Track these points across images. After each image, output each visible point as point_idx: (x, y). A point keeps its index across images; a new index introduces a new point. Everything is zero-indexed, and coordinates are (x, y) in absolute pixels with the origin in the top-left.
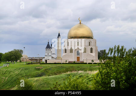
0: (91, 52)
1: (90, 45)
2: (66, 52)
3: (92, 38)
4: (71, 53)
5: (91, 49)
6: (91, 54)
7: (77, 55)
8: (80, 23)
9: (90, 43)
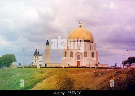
0: (93, 56)
1: (91, 49)
2: (65, 56)
3: (93, 42)
4: (71, 58)
5: (93, 53)
6: (92, 58)
7: (78, 60)
8: (81, 27)
9: (91, 47)
